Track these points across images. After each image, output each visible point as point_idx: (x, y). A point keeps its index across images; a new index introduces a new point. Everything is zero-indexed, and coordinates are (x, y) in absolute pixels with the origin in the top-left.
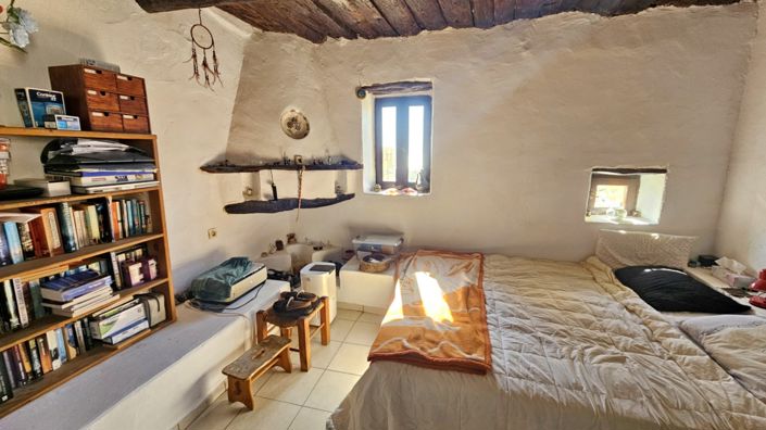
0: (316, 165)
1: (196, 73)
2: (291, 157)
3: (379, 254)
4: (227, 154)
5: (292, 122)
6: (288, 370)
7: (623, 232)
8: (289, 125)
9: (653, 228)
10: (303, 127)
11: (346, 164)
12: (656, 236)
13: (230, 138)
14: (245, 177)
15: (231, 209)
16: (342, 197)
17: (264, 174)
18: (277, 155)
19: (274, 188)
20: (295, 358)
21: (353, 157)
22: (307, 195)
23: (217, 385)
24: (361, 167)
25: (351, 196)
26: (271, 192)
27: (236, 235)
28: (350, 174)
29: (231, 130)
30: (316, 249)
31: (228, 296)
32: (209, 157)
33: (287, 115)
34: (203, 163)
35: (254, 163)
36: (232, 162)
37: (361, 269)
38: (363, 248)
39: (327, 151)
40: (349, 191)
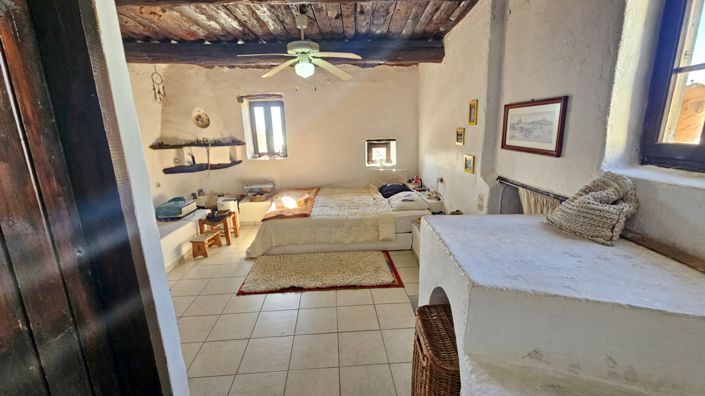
0: (217, 143)
1: (156, 97)
2: (201, 139)
3: (261, 193)
4: (161, 138)
5: (198, 118)
6: (220, 246)
7: (381, 170)
8: (197, 119)
9: (393, 167)
10: (205, 121)
11: (235, 142)
12: (394, 170)
13: (162, 129)
14: (173, 152)
15: (167, 171)
16: (234, 163)
17: (186, 150)
18: (192, 138)
19: (193, 158)
20: (223, 241)
21: (239, 138)
22: (213, 162)
23: (187, 249)
24: (244, 144)
25: (240, 162)
26: (191, 160)
27: (171, 186)
28: (238, 148)
29: (162, 123)
30: (219, 196)
31: (181, 213)
32: (152, 140)
33: (195, 114)
34: (150, 143)
35: (179, 143)
36: (165, 143)
37: (251, 200)
38: (251, 191)
39: (222, 135)
40: (238, 159)
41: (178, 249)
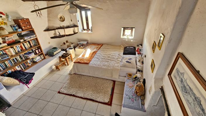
0: (68, 27)
1: (37, 15)
2: (62, 26)
3: (83, 45)
4: (48, 27)
5: (61, 18)
6: (66, 65)
7: (127, 40)
8: (60, 18)
9: (132, 39)
10: (63, 18)
11: (75, 26)
12: (132, 41)
13: (48, 23)
14: (53, 31)
15: (52, 38)
16: (75, 33)
17: (57, 30)
18: (59, 26)
19: (59, 33)
21: (76, 24)
22: (66, 34)
24: (78, 26)
25: (77, 33)
26: (59, 34)
27: (54, 43)
28: (76, 28)
29: (48, 21)
30: (72, 44)
31: (53, 54)
32: (45, 28)
33: (59, 17)
34: (44, 30)
35: (54, 28)
36: (50, 29)
37: (79, 48)
38: (80, 44)
39: (70, 23)
40: (76, 32)
41: (51, 67)
